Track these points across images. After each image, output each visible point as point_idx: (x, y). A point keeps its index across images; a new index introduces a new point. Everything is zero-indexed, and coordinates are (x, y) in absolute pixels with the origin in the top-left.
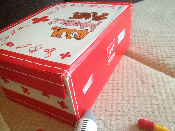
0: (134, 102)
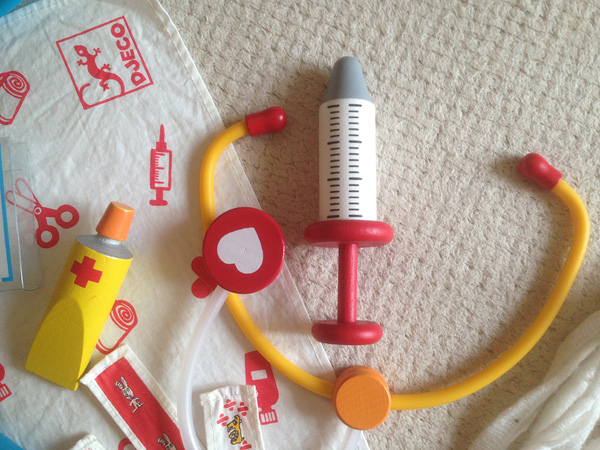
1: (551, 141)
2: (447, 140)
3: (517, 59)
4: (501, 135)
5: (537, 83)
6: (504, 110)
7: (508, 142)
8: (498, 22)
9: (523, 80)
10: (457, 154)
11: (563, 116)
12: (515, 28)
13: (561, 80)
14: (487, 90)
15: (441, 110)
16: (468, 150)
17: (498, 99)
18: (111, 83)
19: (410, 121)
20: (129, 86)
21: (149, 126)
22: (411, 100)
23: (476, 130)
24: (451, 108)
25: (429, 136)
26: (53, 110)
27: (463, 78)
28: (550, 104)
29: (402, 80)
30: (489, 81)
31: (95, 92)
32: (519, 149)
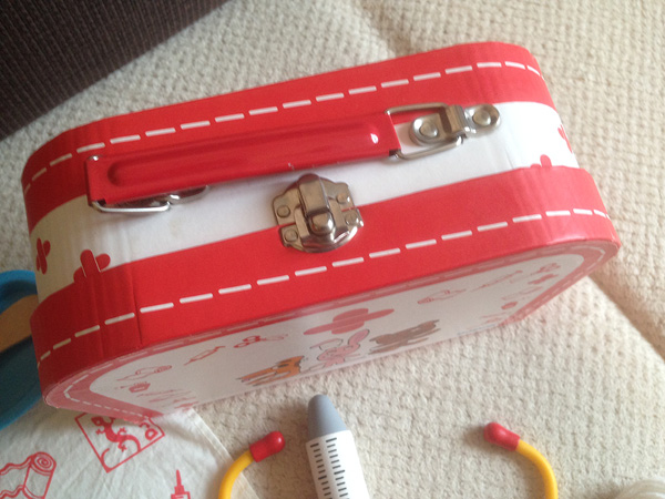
0: (487, 365)
1: (502, 408)
2: (421, 424)
4: (462, 411)
5: (477, 363)
6: (459, 390)
7: (469, 416)
9: (466, 363)
10: (432, 436)
11: (506, 385)
13: (495, 356)
14: (441, 376)
15: (409, 401)
16: (440, 430)
17: (451, 382)
18: (128, 443)
19: (387, 416)
20: (144, 442)
21: (166, 473)
22: (383, 397)
23: (441, 411)
24: (417, 397)
25: (405, 424)
27: (419, 371)
28: (493, 377)
29: (371, 383)
30: (440, 368)
31: (115, 454)
32: (479, 420)
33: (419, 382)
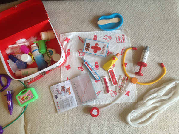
3: (166, 53)
8: (165, 48)
9: (166, 55)
12: (167, 49)
15: (156, 55)
17: (163, 56)
18: (120, 41)
19: (152, 55)
20: (122, 42)
21: (123, 46)
22: (153, 53)
23: (159, 59)
24: (157, 56)
25: (154, 58)
26: (113, 42)
27: (159, 53)
28: (168, 59)
29: (152, 51)
30: (162, 54)
31: (118, 41)
33: (159, 54)
